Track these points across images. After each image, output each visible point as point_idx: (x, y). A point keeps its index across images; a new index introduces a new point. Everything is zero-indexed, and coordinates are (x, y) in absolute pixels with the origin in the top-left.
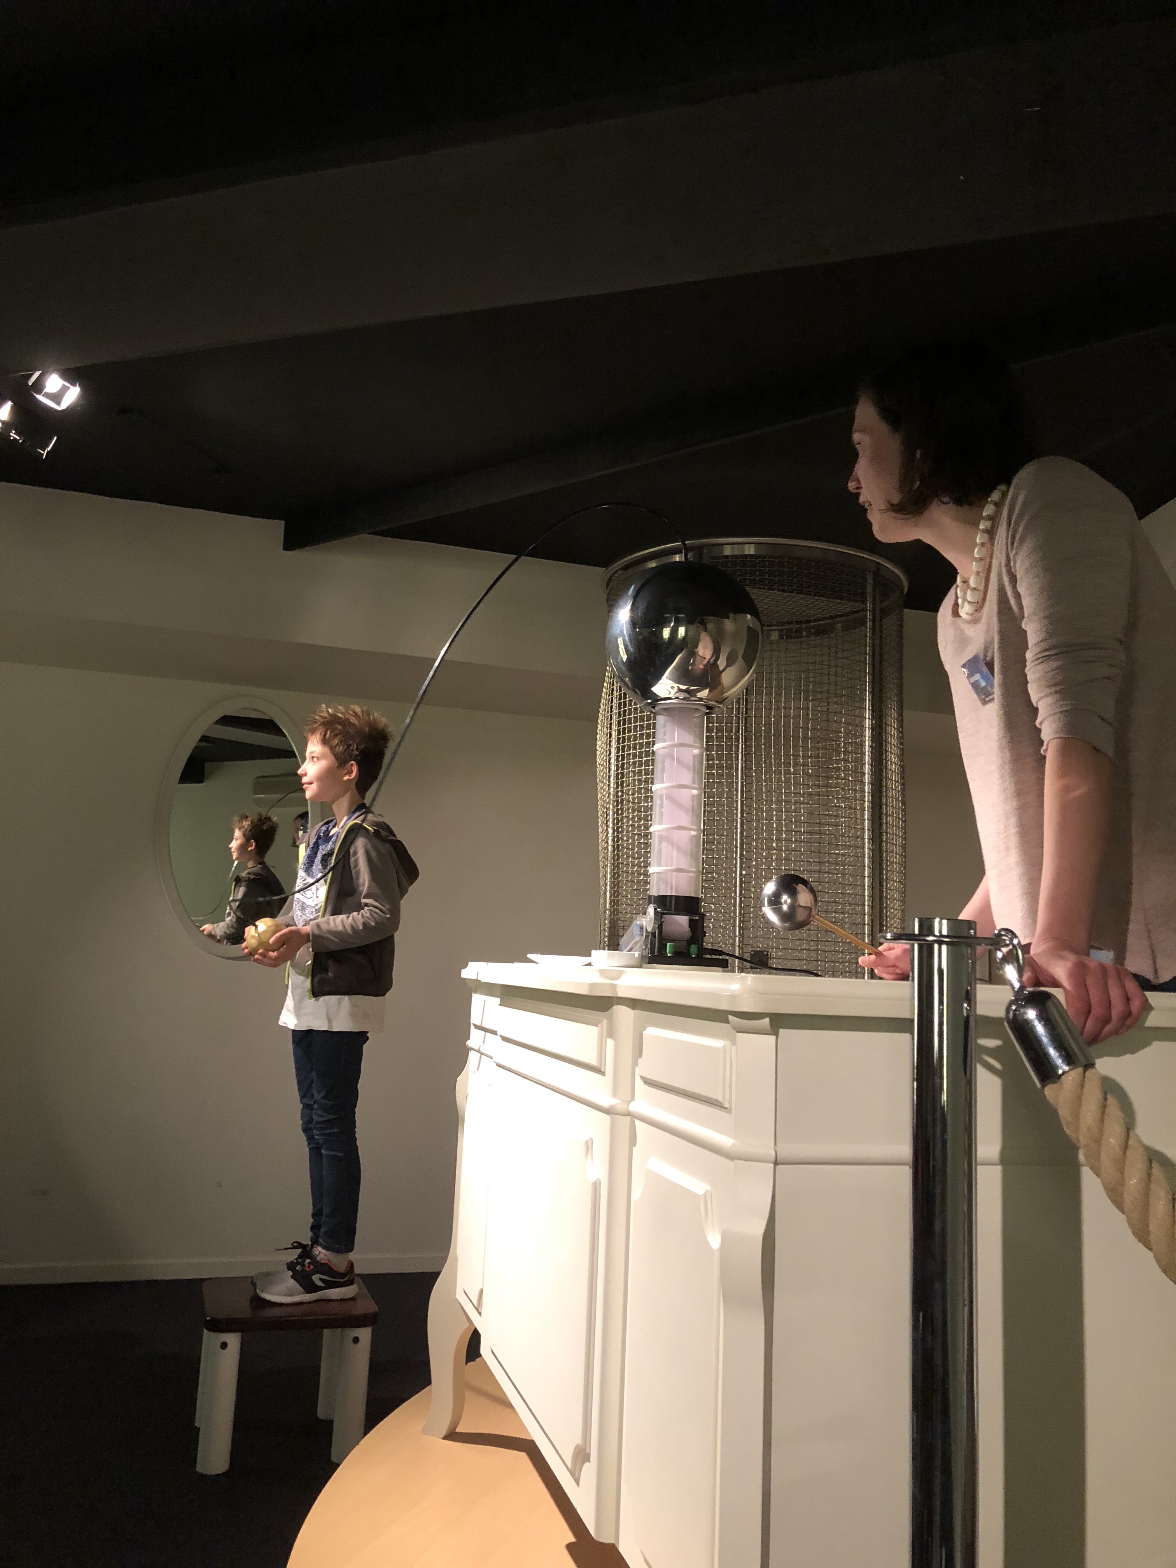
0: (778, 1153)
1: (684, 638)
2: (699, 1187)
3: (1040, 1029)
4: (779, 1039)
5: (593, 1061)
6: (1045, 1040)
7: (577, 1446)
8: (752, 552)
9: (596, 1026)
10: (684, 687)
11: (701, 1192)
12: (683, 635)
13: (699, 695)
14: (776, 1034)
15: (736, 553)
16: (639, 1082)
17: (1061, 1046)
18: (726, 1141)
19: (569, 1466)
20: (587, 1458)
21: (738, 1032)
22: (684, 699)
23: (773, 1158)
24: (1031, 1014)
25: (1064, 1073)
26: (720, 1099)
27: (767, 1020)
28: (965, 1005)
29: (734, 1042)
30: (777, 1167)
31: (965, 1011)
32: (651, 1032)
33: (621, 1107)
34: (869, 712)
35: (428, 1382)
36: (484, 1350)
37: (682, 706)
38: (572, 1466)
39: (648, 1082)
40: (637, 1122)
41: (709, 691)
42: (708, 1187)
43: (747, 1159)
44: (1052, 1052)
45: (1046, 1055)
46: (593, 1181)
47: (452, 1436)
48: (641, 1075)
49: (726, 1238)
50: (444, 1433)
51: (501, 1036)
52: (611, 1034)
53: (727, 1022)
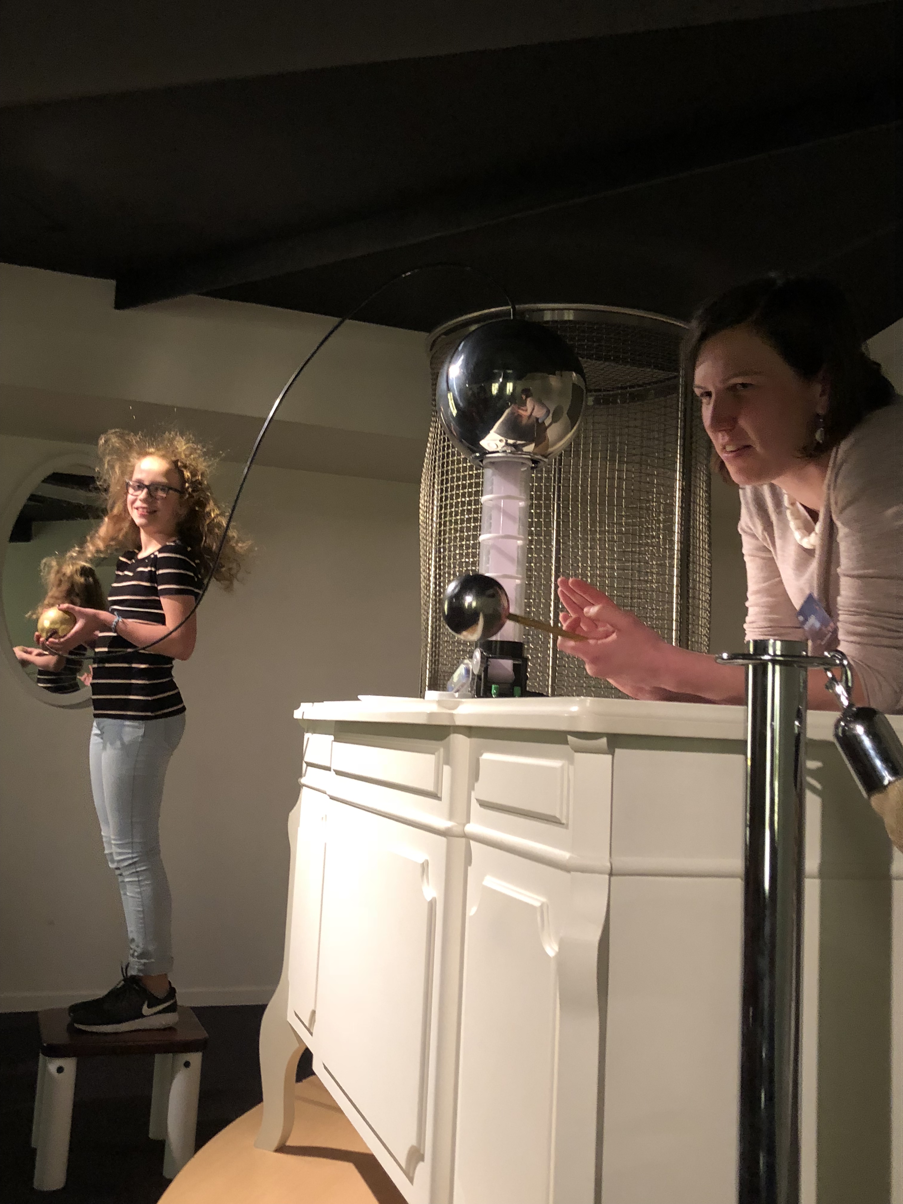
0: (613, 866)
1: (513, 394)
2: (534, 899)
3: (867, 743)
4: (615, 758)
5: (430, 787)
6: (872, 753)
7: (413, 1147)
8: (571, 318)
9: (433, 753)
10: (511, 441)
11: (537, 904)
12: (511, 391)
13: (526, 449)
14: (613, 754)
15: (556, 318)
16: (474, 805)
17: (886, 759)
18: (563, 855)
19: (403, 1165)
20: (422, 1158)
21: (576, 751)
22: (511, 453)
23: (608, 871)
24: (860, 730)
25: (890, 783)
26: (558, 816)
27: (604, 740)
28: (797, 723)
29: (571, 761)
30: (613, 878)
31: (796, 729)
32: (487, 756)
33: (457, 830)
34: (680, 474)
35: (260, 1100)
36: (317, 1067)
37: (510, 459)
38: (406, 1167)
39: (484, 804)
40: (472, 843)
41: (535, 445)
42: (544, 899)
43: (583, 870)
44: (878, 763)
45: (874, 768)
46: (429, 899)
47: (282, 1149)
48: (477, 798)
49: (562, 944)
50: (275, 1144)
51: (335, 771)
52: (447, 762)
53: (566, 742)
